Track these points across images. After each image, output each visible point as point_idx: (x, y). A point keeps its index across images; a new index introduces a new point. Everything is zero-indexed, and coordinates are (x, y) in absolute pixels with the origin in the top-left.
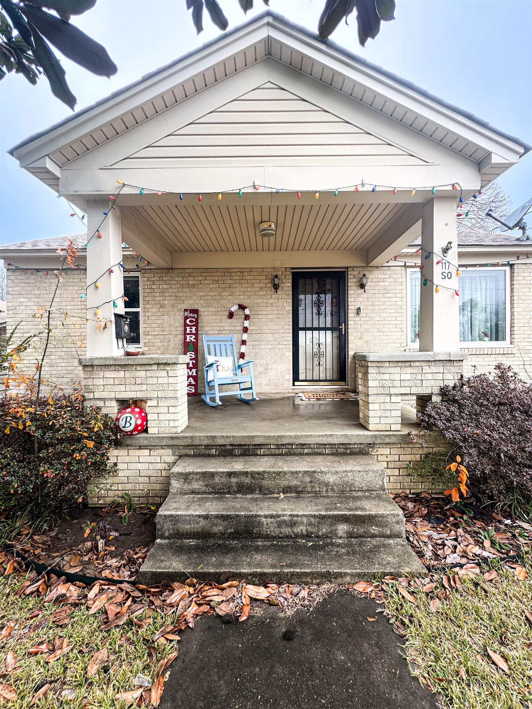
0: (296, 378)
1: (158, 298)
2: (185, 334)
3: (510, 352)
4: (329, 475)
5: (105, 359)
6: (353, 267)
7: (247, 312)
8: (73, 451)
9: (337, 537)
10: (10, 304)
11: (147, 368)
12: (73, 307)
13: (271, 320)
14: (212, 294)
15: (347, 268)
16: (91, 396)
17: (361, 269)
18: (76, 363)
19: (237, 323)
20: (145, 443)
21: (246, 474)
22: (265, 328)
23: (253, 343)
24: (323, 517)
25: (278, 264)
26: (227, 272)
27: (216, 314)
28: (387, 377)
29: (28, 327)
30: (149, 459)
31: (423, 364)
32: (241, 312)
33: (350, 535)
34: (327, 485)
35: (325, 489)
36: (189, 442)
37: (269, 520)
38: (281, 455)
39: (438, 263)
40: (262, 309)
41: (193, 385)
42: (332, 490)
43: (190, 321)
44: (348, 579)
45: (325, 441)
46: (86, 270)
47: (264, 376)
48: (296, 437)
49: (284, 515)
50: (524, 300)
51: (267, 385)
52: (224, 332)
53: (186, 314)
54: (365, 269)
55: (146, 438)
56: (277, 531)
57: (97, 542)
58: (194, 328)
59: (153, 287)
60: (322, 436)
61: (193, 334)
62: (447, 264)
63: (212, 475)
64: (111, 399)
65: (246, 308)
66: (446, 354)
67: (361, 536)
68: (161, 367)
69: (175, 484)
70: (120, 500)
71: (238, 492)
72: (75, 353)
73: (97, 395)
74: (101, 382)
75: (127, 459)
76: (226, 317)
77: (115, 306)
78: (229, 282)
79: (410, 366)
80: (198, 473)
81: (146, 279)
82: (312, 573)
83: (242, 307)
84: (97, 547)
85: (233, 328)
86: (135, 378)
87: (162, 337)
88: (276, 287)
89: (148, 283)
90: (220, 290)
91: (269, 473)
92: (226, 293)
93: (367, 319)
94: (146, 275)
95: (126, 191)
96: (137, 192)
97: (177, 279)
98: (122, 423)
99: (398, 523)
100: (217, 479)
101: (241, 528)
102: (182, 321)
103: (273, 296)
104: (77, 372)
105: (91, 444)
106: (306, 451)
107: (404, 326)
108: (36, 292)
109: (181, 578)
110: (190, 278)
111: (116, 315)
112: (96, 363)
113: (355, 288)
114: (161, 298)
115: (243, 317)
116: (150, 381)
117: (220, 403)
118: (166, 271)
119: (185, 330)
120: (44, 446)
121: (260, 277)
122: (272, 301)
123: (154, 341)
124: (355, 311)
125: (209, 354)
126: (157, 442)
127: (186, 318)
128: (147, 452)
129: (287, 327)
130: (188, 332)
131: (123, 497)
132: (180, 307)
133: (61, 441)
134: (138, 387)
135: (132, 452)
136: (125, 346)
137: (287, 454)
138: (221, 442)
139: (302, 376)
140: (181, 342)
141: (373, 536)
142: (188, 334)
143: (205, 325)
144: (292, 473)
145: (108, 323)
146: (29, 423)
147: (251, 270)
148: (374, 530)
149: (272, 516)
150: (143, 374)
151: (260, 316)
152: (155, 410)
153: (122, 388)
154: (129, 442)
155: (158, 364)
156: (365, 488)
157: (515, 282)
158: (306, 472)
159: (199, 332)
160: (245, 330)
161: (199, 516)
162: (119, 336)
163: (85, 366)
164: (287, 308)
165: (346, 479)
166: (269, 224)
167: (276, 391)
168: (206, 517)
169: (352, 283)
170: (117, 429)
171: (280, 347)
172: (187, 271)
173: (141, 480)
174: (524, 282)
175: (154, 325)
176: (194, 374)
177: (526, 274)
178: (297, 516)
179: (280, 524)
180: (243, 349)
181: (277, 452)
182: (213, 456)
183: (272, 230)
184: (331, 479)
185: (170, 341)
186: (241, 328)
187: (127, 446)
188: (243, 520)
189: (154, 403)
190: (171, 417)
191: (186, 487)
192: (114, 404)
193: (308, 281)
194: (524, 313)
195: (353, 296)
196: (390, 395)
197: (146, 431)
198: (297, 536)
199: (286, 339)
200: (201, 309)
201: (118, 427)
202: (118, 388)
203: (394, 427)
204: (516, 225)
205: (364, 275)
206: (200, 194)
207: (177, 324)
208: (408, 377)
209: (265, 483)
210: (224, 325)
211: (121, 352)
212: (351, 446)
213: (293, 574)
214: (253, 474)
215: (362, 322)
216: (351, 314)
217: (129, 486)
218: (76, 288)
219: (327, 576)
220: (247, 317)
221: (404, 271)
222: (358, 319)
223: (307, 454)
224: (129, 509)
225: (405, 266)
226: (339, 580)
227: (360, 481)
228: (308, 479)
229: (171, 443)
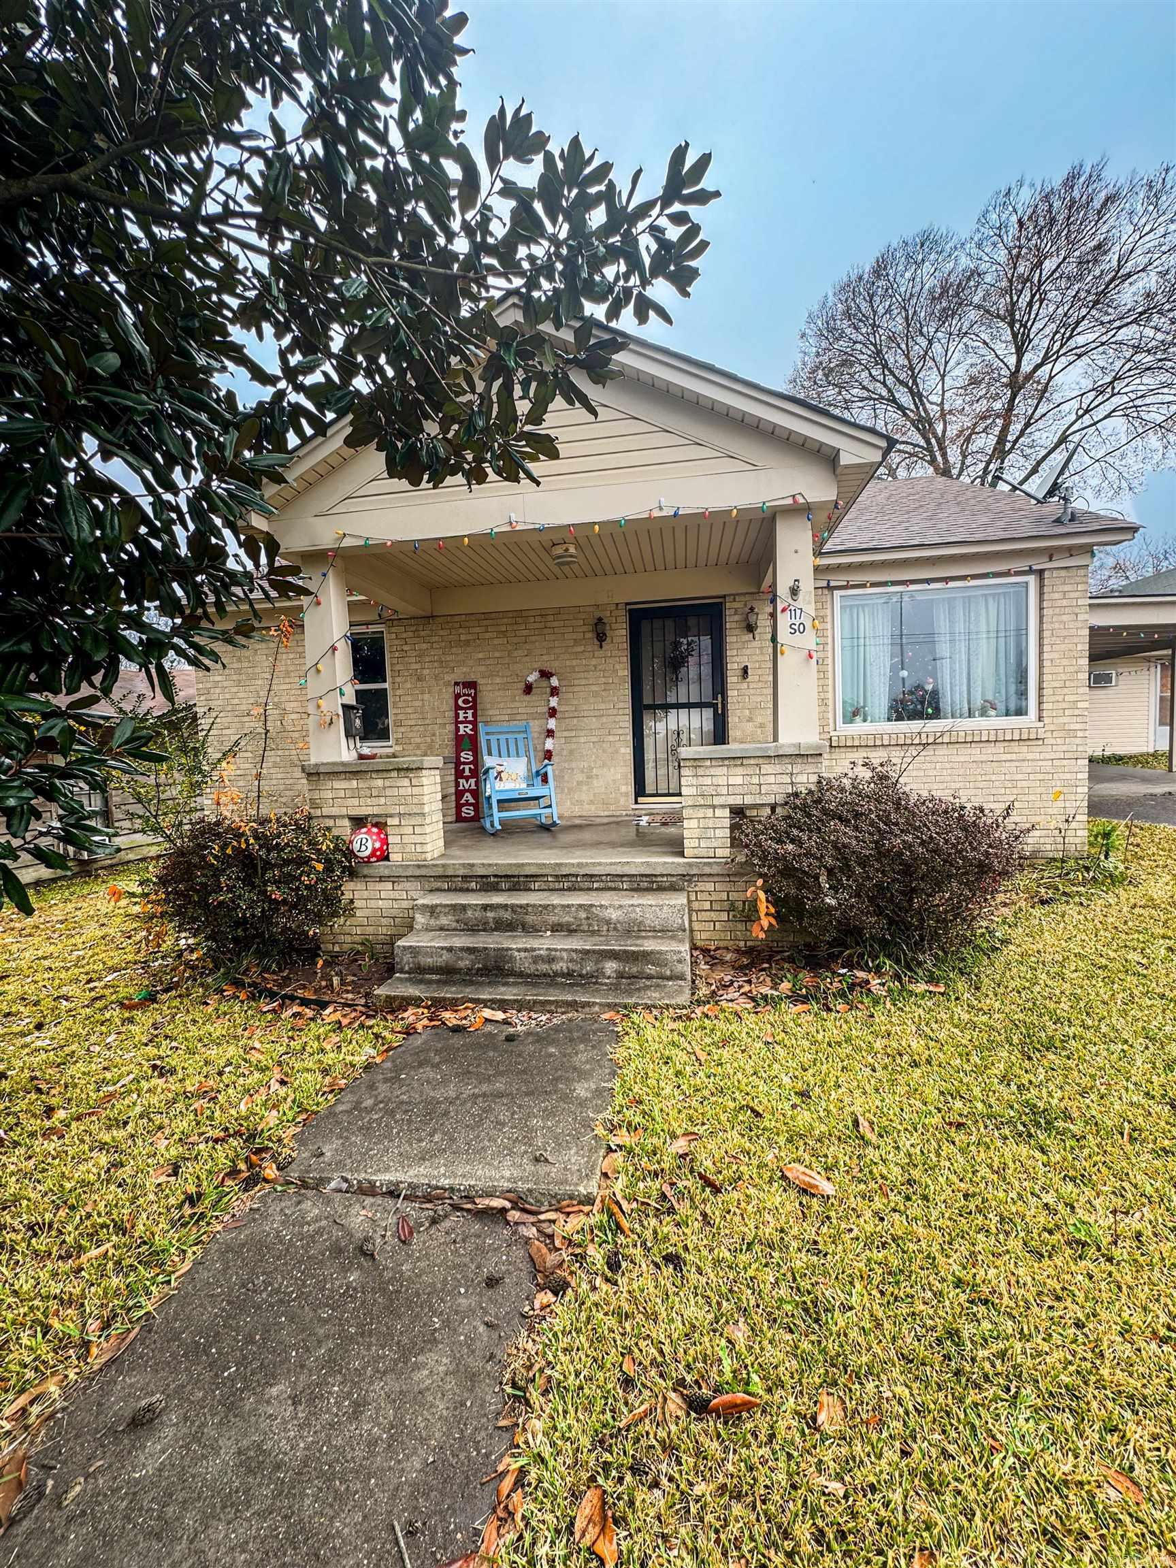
0: (640, 790)
1: (414, 666)
2: (457, 722)
3: (1033, 736)
4: (610, 910)
5: (334, 764)
6: (734, 595)
7: (554, 682)
8: (301, 875)
9: (604, 977)
10: (201, 686)
11: (385, 775)
12: (288, 686)
13: (596, 694)
14: (497, 654)
15: (724, 597)
16: (318, 812)
17: (748, 598)
18: (298, 773)
19: (538, 702)
20: (387, 872)
21: (505, 907)
22: (585, 707)
23: (566, 734)
24: (587, 952)
25: (603, 599)
26: (519, 616)
27: (504, 687)
28: (708, 781)
29: (229, 720)
30: (393, 895)
31: (761, 761)
32: (544, 683)
33: (620, 975)
34: (608, 922)
35: (605, 928)
36: (440, 871)
37: (523, 954)
38: (563, 890)
39: (784, 610)
40: (579, 675)
41: (471, 805)
42: (615, 929)
43: (464, 702)
44: (597, 1009)
45: (619, 870)
46: (302, 626)
47: (585, 788)
48: (580, 865)
49: (539, 949)
50: (1065, 637)
51: (592, 802)
52: (518, 717)
53: (458, 689)
54: (757, 596)
55: (388, 867)
56: (533, 967)
57: (331, 980)
58: (470, 712)
59: (405, 648)
60: (614, 864)
61: (469, 722)
62: (798, 612)
63: (464, 908)
64: (343, 817)
65: (552, 675)
66: (794, 745)
67: (634, 977)
68: (402, 774)
69: (420, 919)
70: (360, 948)
71: (496, 929)
72: (295, 758)
73: (326, 811)
74: (329, 795)
75: (365, 894)
76: (521, 692)
77: (342, 694)
78: (525, 633)
79: (742, 764)
80: (447, 905)
81: (394, 636)
82: (556, 1001)
83: (546, 675)
84: (332, 985)
85: (534, 710)
86: (370, 789)
87: (422, 729)
88: (601, 637)
89: (396, 642)
90: (510, 647)
91: (534, 906)
92: (520, 652)
93: (760, 685)
94: (393, 630)
95: (347, 542)
96: (361, 543)
97: (442, 633)
98: (356, 846)
99: (680, 961)
100: (469, 913)
101: (491, 964)
102: (452, 702)
103: (596, 654)
104: (299, 787)
105: (320, 867)
106: (596, 885)
107: (830, 695)
108: (235, 666)
109: (416, 1002)
110: (461, 630)
111: (344, 706)
112: (322, 770)
113: (737, 632)
114: (418, 666)
115: (548, 690)
116: (388, 792)
117: (499, 827)
118: (423, 621)
119: (457, 716)
120: (268, 866)
121: (575, 623)
122: (594, 662)
123: (411, 735)
124: (740, 673)
125: (490, 754)
126: (401, 872)
127: (457, 696)
128: (389, 886)
129: (621, 705)
130: (461, 719)
131: (363, 944)
132: (447, 678)
133: (287, 862)
134: (375, 801)
135: (371, 886)
136: (358, 745)
137: (569, 889)
138: (481, 872)
139: (650, 788)
140: (452, 736)
141: (649, 977)
142: (462, 722)
143: (488, 706)
144: (563, 906)
145: (335, 718)
146: (252, 841)
147: (559, 611)
148: (651, 969)
149: (526, 950)
150: (380, 783)
151: (576, 689)
152: (397, 830)
153: (355, 802)
154: (366, 871)
155: (399, 770)
156: (658, 928)
157: (1045, 604)
158: (580, 906)
159: (479, 719)
160: (553, 713)
161: (442, 948)
162: (349, 734)
163: (309, 774)
164: (620, 673)
165: (633, 916)
166: (564, 547)
167: (606, 813)
168: (450, 949)
169: (732, 621)
170: (350, 854)
171: (611, 738)
172: (457, 619)
173: (384, 921)
174: (1065, 603)
175: (409, 710)
176: (473, 787)
177: (1066, 588)
178: (556, 950)
179: (536, 960)
180: (549, 744)
181: (557, 886)
182: (472, 890)
183: (571, 556)
184: (614, 915)
185: (434, 735)
186: (545, 709)
187: (365, 877)
188: (492, 953)
189: (395, 821)
190: (418, 839)
191: (432, 922)
192: (346, 822)
193: (657, 623)
194: (1065, 662)
195: (735, 646)
196: (714, 807)
197: (387, 858)
198: (556, 974)
199: (622, 724)
200: (481, 681)
201: (352, 851)
202: (351, 802)
203: (719, 853)
204: (1051, 493)
205: (752, 609)
206: (439, 539)
207: (445, 707)
208: (739, 780)
209: (530, 919)
210: (517, 704)
211: (354, 755)
212: (659, 879)
213: (535, 1002)
214: (513, 908)
215: (752, 691)
216: (732, 679)
217: (370, 930)
218: (291, 656)
219: (573, 1005)
220: (554, 691)
221: (829, 597)
222: (745, 685)
223: (597, 889)
224: (371, 958)
225: (829, 587)
226: (587, 1009)
227: (650, 919)
228: (583, 915)
229: (418, 872)
